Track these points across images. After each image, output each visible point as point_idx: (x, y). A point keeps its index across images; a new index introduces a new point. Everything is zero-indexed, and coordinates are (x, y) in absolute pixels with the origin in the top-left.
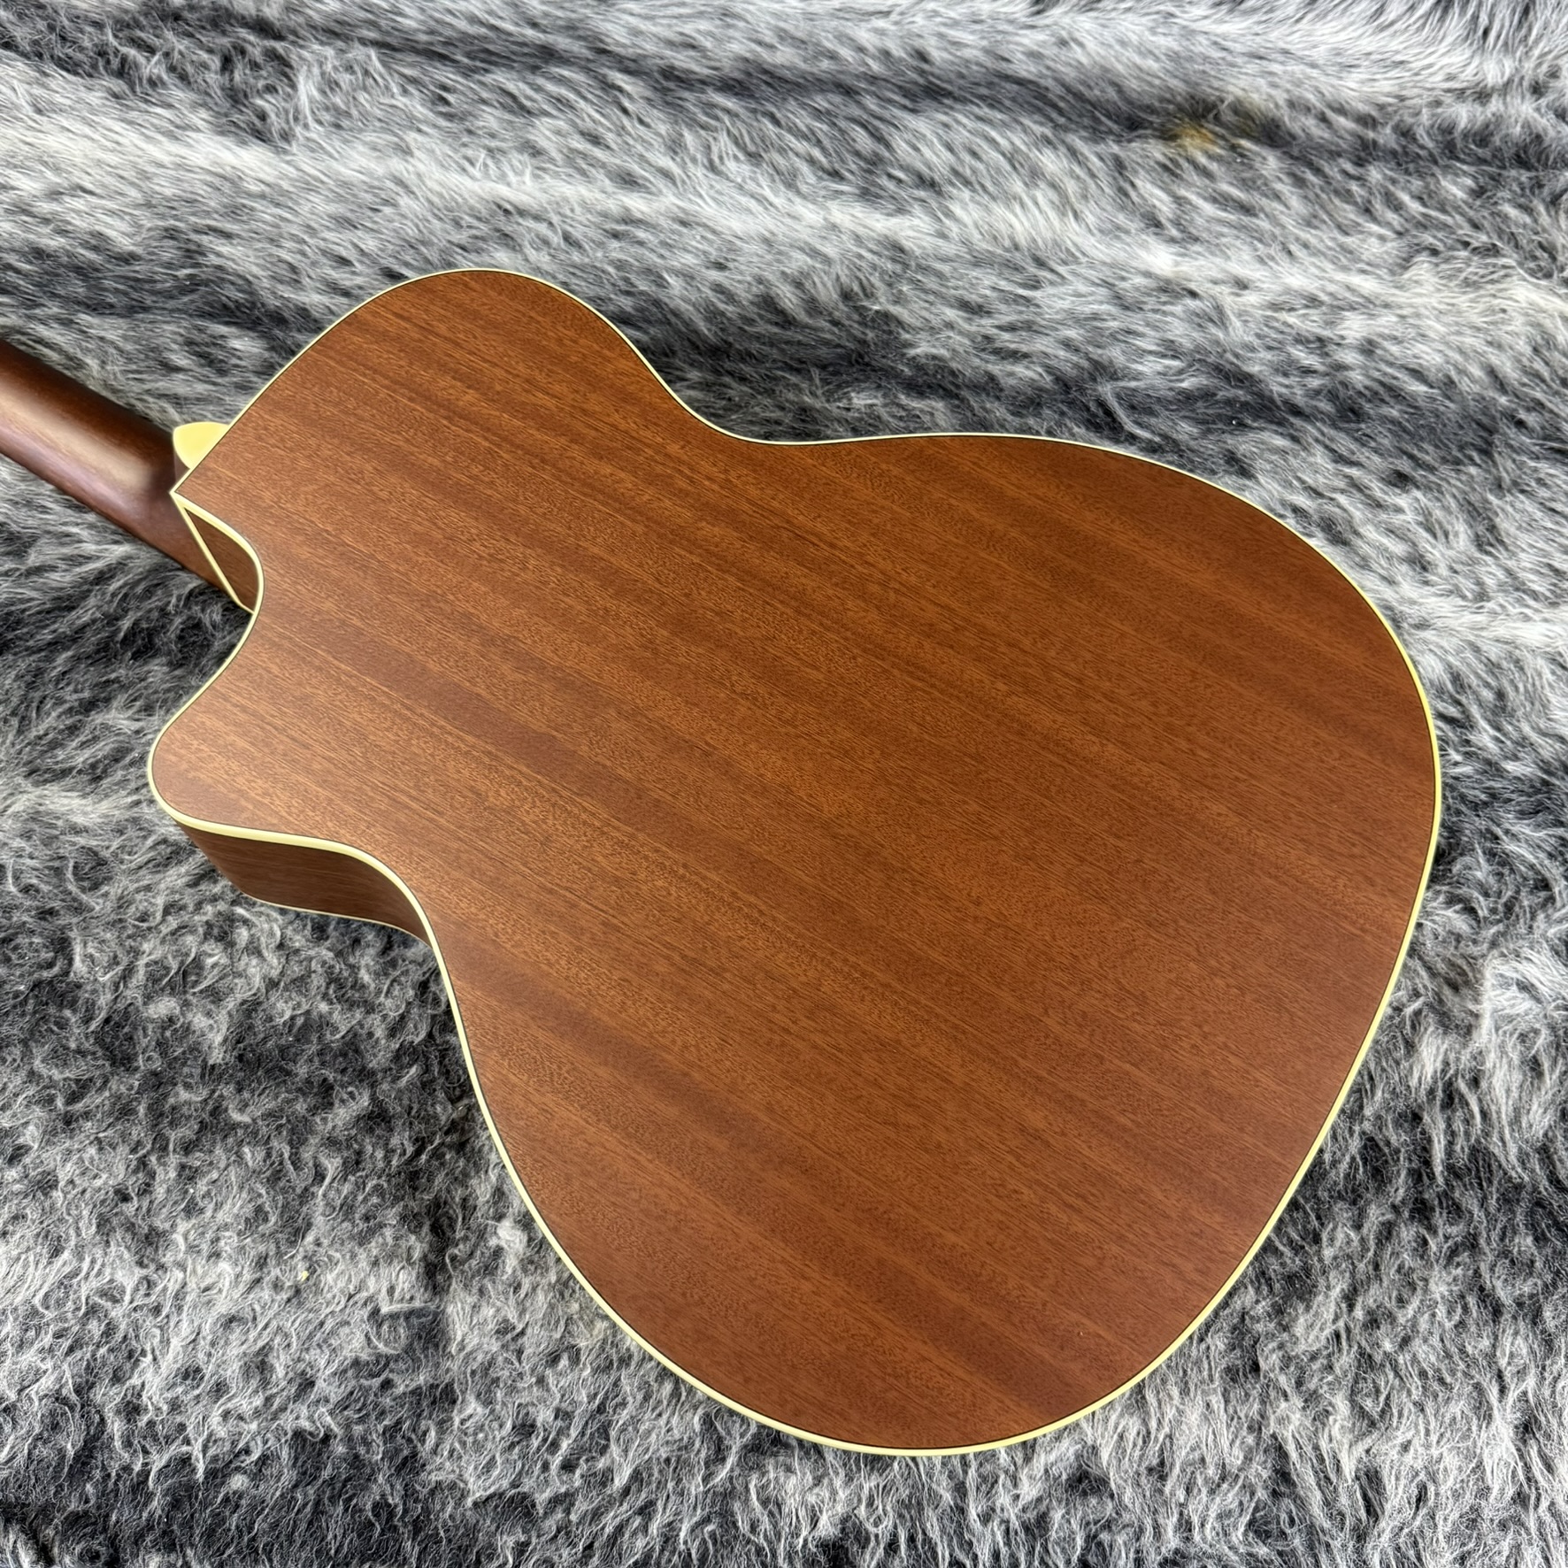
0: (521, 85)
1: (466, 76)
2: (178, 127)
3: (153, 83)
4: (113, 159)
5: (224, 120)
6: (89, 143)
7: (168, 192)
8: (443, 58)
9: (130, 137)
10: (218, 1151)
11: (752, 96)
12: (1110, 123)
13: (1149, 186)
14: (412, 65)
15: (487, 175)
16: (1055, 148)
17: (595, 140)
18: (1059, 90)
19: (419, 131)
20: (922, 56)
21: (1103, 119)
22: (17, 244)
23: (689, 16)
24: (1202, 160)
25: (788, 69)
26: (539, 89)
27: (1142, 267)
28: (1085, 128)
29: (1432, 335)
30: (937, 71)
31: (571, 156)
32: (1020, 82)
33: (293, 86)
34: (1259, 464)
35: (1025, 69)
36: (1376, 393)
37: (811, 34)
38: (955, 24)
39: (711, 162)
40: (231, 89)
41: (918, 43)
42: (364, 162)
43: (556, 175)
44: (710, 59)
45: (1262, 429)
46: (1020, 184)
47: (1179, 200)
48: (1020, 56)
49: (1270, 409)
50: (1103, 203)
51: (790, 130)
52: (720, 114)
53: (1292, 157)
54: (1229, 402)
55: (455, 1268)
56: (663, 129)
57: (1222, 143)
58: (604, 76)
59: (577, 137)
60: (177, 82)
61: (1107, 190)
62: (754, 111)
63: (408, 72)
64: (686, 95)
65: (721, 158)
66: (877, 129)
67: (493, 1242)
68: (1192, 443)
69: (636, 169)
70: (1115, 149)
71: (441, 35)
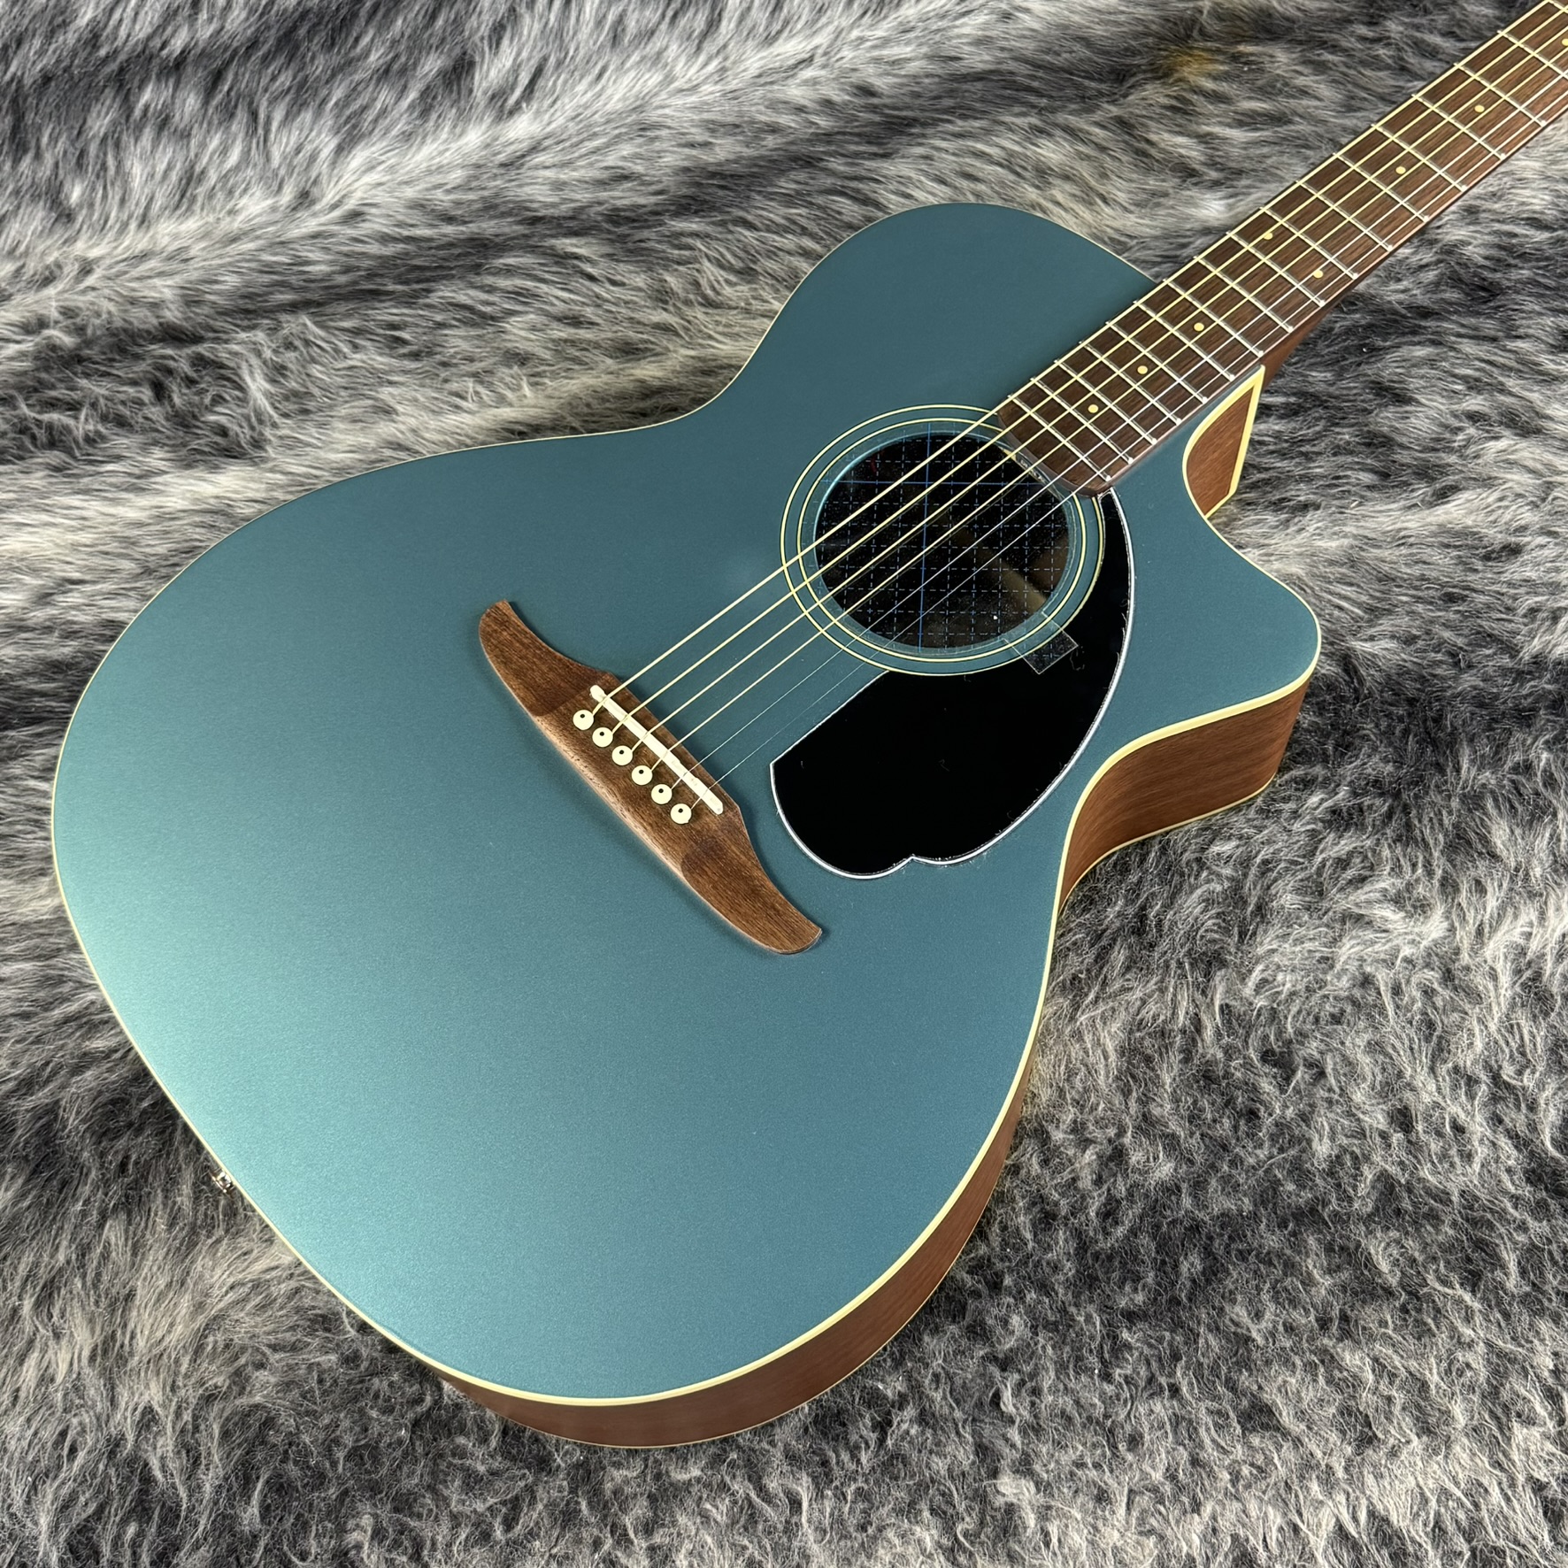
0: (472, 292)
1: (409, 305)
2: (139, 477)
3: (90, 440)
4: (85, 537)
5: (184, 452)
6: (52, 531)
7: (161, 550)
8: (376, 294)
9: (94, 508)
10: (682, 1519)
11: (713, 208)
12: (1093, 84)
13: (1166, 136)
14: (348, 315)
15: (482, 404)
16: (1050, 135)
17: (575, 321)
18: (1024, 69)
19: (391, 383)
20: (866, 91)
21: (1087, 83)
22: (28, 666)
23: (607, 145)
24: (1209, 85)
25: (736, 162)
26: (491, 290)
27: (1197, 225)
28: (1070, 100)
29: (1528, 175)
30: (887, 101)
31: (559, 347)
32: (980, 77)
33: (241, 388)
34: (1414, 383)
35: (979, 60)
36: (1499, 260)
37: (740, 114)
38: (885, 42)
39: (705, 297)
40: (177, 415)
41: (855, 78)
42: (351, 440)
43: (555, 376)
44: (651, 184)
45: (1398, 346)
46: (1031, 189)
47: (1204, 139)
48: (967, 48)
49: (1396, 321)
50: (1127, 175)
51: (769, 230)
52: (690, 241)
53: (1300, 43)
54: (1349, 331)
55: (972, 1543)
56: (640, 280)
57: (1221, 58)
58: (552, 248)
59: (555, 325)
60: (116, 430)
61: (1125, 158)
62: (723, 223)
63: (346, 324)
64: (646, 234)
65: (714, 289)
66: (858, 191)
67: (999, 1502)
68: (1331, 389)
69: (632, 335)
70: (1114, 111)
71: (358, 268)
